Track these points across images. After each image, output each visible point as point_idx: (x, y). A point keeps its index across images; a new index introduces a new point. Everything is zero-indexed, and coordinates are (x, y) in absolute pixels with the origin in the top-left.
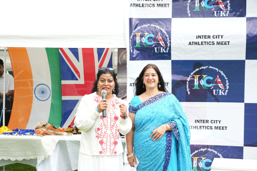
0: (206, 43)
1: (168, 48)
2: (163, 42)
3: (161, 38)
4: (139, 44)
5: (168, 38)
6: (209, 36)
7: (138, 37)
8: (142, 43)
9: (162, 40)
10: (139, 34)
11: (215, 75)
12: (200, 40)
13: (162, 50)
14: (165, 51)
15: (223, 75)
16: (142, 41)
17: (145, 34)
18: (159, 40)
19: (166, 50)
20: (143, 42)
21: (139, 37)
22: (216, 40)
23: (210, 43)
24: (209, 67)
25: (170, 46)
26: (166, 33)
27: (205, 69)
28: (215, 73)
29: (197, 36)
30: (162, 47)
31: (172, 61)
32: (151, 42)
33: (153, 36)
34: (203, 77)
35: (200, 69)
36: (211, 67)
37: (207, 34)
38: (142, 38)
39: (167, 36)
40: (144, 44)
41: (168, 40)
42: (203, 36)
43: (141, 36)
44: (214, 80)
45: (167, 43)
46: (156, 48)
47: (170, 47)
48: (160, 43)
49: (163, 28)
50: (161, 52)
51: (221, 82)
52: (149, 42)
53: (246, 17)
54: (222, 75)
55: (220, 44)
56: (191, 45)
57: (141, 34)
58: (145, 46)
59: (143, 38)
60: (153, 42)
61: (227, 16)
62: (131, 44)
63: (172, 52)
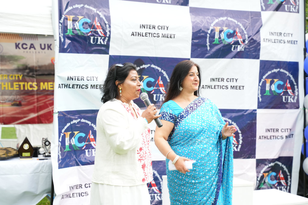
0: (151, 34)
1: (107, 38)
2: (101, 30)
3: (99, 25)
4: (71, 30)
5: (107, 26)
6: (154, 26)
7: (70, 20)
8: (75, 29)
9: (101, 28)
10: (71, 17)
11: (157, 77)
12: (144, 31)
13: (100, 41)
14: (102, 43)
15: (166, 76)
16: (76, 26)
17: (78, 18)
18: (96, 27)
19: (104, 40)
20: (77, 28)
21: (71, 22)
22: (161, 32)
23: (155, 35)
24: (151, 66)
25: (110, 35)
26: (104, 18)
27: (146, 68)
28: (157, 74)
29: (141, 25)
30: (100, 36)
31: (110, 56)
32: (87, 29)
33: (89, 21)
34: (143, 78)
35: (141, 68)
36: (153, 66)
37: (152, 24)
38: (75, 23)
39: (107, 22)
40: (78, 32)
41: (107, 28)
42: (147, 25)
43: (74, 21)
44: (155, 82)
45: (107, 31)
46: (92, 38)
47: (109, 37)
48: (97, 31)
49: (100, 12)
50: (98, 43)
51: (163, 86)
52: (84, 29)
53: (188, 6)
54: (164, 76)
55: (165, 37)
56: (134, 36)
57: (73, 18)
58: (80, 34)
59: (77, 22)
60: (89, 30)
61: (170, 3)
62: (61, 29)
63: (111, 44)
